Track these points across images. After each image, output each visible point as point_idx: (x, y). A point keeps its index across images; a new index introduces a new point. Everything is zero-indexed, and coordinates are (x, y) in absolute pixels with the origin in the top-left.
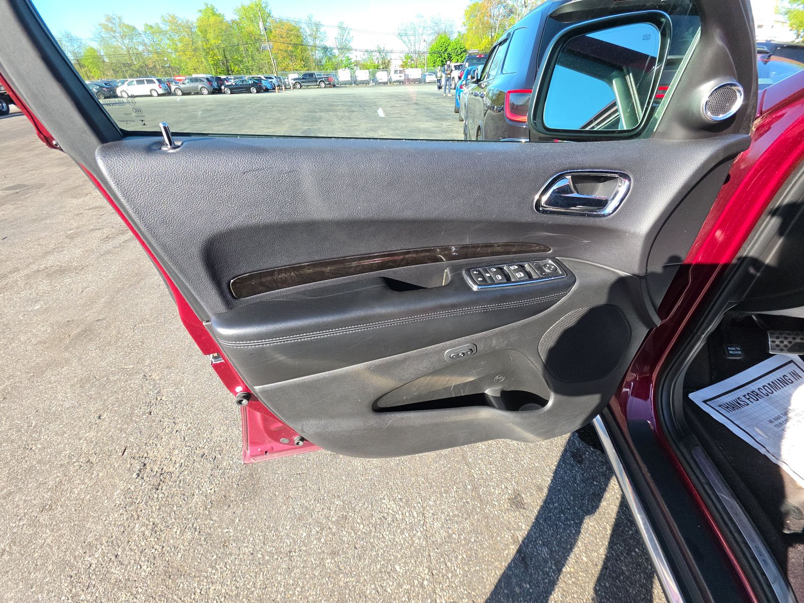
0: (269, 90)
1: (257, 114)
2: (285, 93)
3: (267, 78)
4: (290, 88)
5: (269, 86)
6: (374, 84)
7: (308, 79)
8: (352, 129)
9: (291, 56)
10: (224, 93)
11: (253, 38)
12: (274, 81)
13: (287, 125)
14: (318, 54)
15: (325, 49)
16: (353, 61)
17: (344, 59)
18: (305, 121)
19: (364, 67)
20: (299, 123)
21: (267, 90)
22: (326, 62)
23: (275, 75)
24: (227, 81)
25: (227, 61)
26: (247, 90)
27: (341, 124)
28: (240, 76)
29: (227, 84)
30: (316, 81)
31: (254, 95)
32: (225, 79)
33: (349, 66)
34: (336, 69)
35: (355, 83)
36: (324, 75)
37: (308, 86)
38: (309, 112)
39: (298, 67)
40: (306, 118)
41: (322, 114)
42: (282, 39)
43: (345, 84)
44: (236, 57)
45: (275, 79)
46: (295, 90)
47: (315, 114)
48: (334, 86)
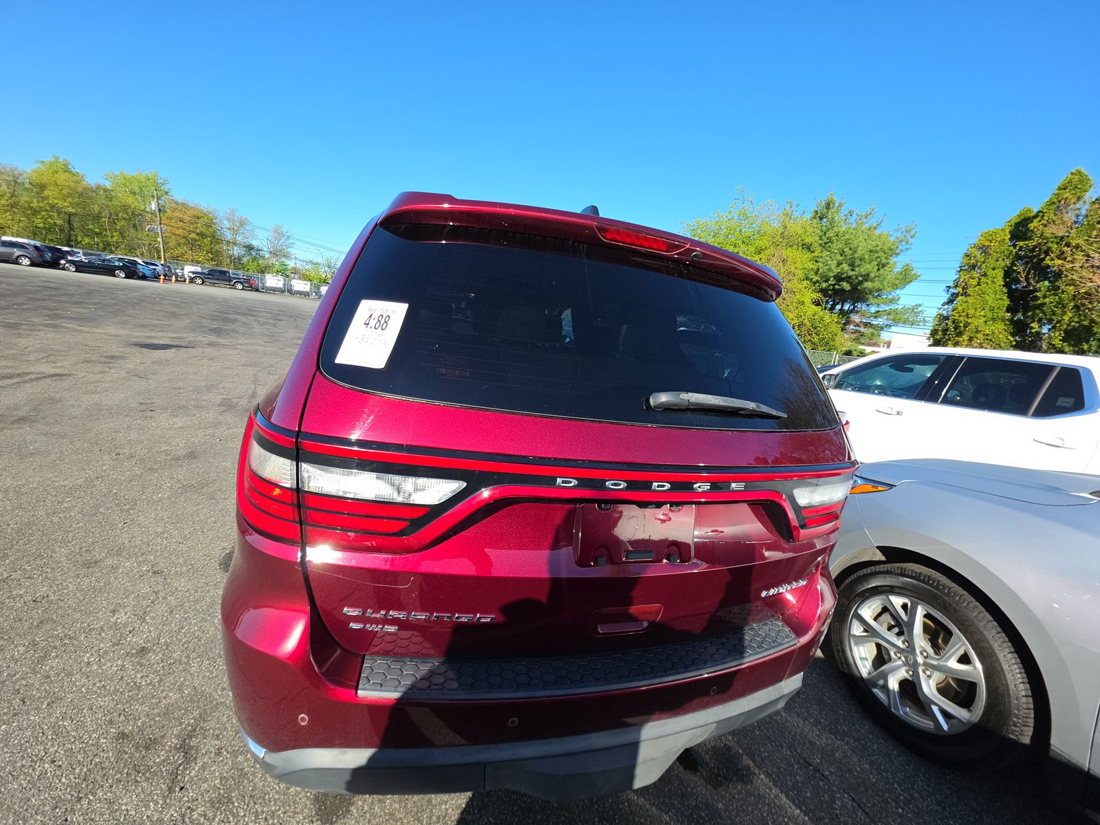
0: (147, 277)
1: (138, 303)
2: (173, 286)
3: (147, 263)
4: (185, 281)
5: (148, 273)
6: (317, 297)
7: (217, 276)
8: (276, 334)
9: (192, 244)
10: (64, 269)
11: (130, 211)
12: (159, 268)
13: (189, 321)
14: (237, 251)
15: (250, 248)
16: (289, 267)
17: (277, 263)
18: (214, 320)
19: (304, 277)
20: (204, 321)
21: (144, 278)
22: (249, 261)
23: (163, 262)
24: (71, 255)
25: (71, 229)
26: (109, 271)
27: (262, 329)
28: (98, 253)
29: (70, 258)
30: (230, 281)
31: (120, 280)
32: (67, 252)
33: (283, 272)
34: (263, 272)
35: (289, 291)
36: (243, 276)
37: (214, 283)
38: (219, 312)
39: (201, 259)
40: (215, 318)
41: (238, 317)
42: (182, 223)
43: (274, 290)
44: (90, 227)
45: (161, 266)
46: (192, 285)
47: (228, 316)
48: (257, 290)
